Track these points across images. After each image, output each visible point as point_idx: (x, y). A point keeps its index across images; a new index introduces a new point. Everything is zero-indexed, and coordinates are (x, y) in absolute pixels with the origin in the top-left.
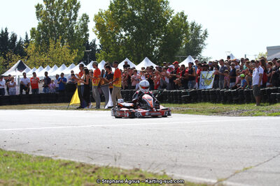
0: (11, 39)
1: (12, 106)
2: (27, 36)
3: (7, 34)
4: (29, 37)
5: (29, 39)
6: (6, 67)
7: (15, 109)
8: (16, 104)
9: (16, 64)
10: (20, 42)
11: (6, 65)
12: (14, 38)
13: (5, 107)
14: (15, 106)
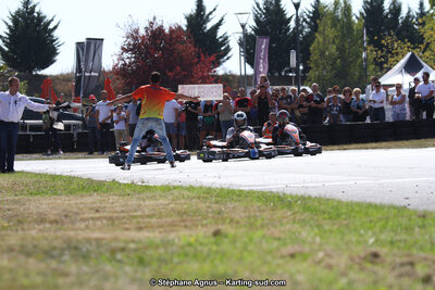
0: (390, 10)
1: (400, 143)
2: (421, 5)
3: (382, 3)
4: (427, 7)
5: (426, 10)
6: (383, 67)
7: (408, 147)
8: (407, 139)
9: (403, 61)
10: (408, 16)
11: (382, 63)
12: (396, 10)
13: (384, 144)
14: (406, 143)
